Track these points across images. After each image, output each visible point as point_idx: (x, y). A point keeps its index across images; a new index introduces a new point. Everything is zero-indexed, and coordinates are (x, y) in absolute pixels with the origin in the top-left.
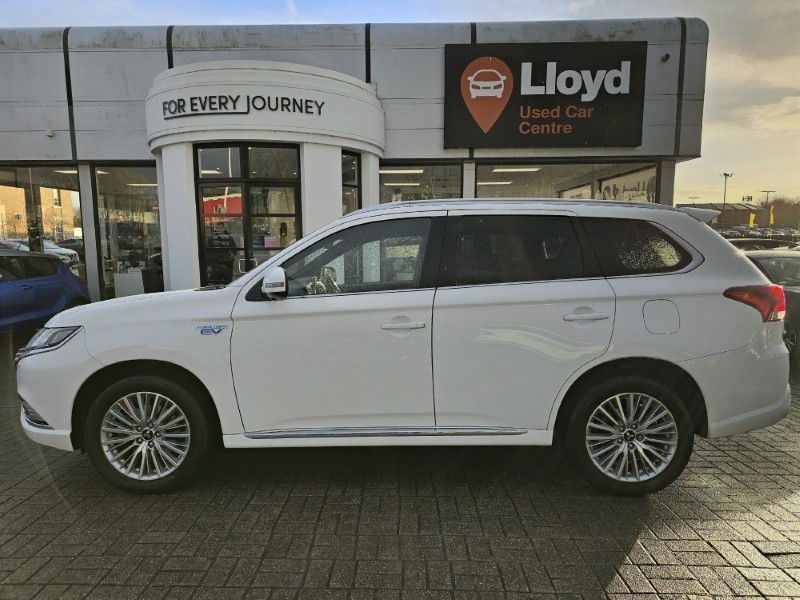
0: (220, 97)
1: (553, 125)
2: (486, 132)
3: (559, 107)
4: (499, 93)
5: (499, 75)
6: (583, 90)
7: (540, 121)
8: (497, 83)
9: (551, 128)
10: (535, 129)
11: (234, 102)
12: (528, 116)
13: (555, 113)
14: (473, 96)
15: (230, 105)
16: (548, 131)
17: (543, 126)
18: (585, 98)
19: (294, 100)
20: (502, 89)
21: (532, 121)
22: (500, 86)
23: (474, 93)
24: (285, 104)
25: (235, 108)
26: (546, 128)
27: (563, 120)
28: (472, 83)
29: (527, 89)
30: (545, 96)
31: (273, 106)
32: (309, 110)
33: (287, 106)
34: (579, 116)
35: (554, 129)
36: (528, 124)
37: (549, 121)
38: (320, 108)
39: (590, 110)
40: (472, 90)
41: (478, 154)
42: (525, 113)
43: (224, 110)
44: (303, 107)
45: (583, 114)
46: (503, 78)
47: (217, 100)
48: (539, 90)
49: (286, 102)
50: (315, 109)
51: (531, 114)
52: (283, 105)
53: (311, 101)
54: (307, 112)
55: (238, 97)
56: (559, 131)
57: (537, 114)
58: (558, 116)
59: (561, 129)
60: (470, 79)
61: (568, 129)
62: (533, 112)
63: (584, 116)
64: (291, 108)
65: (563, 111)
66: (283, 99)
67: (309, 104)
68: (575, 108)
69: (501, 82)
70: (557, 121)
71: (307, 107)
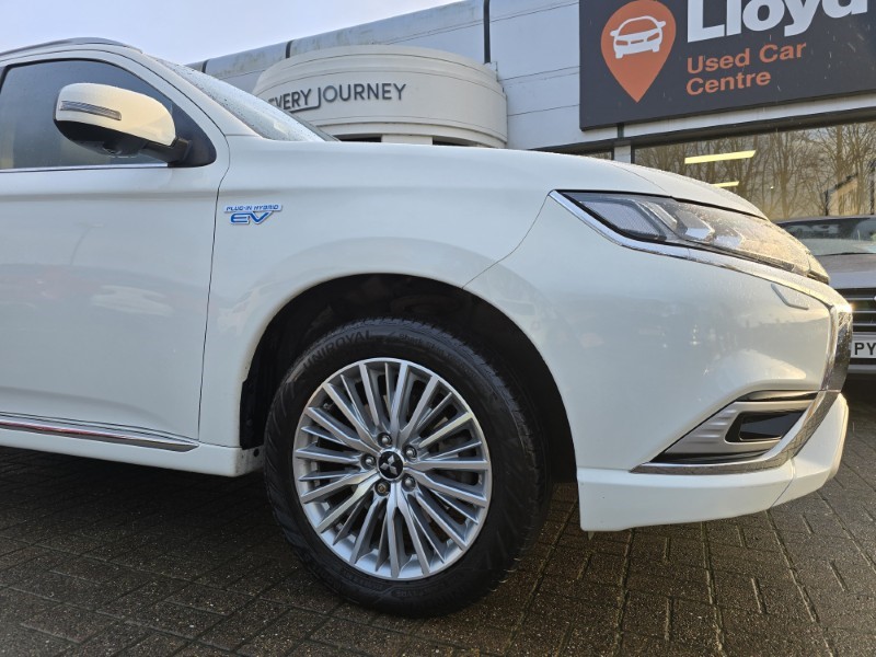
0: (294, 94)
1: (740, 76)
2: (637, 100)
3: (747, 50)
4: (655, 46)
5: (655, 21)
6: (788, 19)
7: (719, 74)
8: (652, 33)
9: (736, 82)
10: (710, 86)
11: (306, 97)
12: (700, 69)
13: (742, 60)
14: (619, 55)
15: (302, 101)
16: (732, 87)
17: (723, 81)
18: (789, 31)
19: (369, 86)
20: (659, 40)
21: (705, 75)
22: (656, 36)
23: (620, 52)
24: (358, 92)
25: (306, 103)
26: (728, 83)
27: (756, 66)
28: (617, 38)
29: (697, 32)
30: (726, 39)
31: (345, 95)
32: (387, 95)
33: (360, 93)
34: (782, 57)
35: (740, 81)
36: (701, 81)
37: (733, 71)
38: (400, 91)
39: (799, 47)
40: (616, 47)
41: (629, 132)
42: (695, 67)
43: (297, 108)
44: (380, 92)
45: (788, 53)
46: (661, 24)
47: (289, 98)
48: (716, 32)
49: (359, 89)
50: (394, 94)
51: (705, 66)
52: (356, 93)
53: (389, 85)
54: (384, 98)
55: (310, 90)
56: (748, 85)
57: (713, 65)
58: (747, 62)
59: (753, 80)
60: (615, 33)
61: (764, 78)
62: (708, 63)
63: (791, 56)
64: (365, 95)
65: (754, 56)
66: (356, 86)
67: (387, 88)
68: (775, 47)
69: (659, 30)
70: (746, 70)
71: (384, 92)
